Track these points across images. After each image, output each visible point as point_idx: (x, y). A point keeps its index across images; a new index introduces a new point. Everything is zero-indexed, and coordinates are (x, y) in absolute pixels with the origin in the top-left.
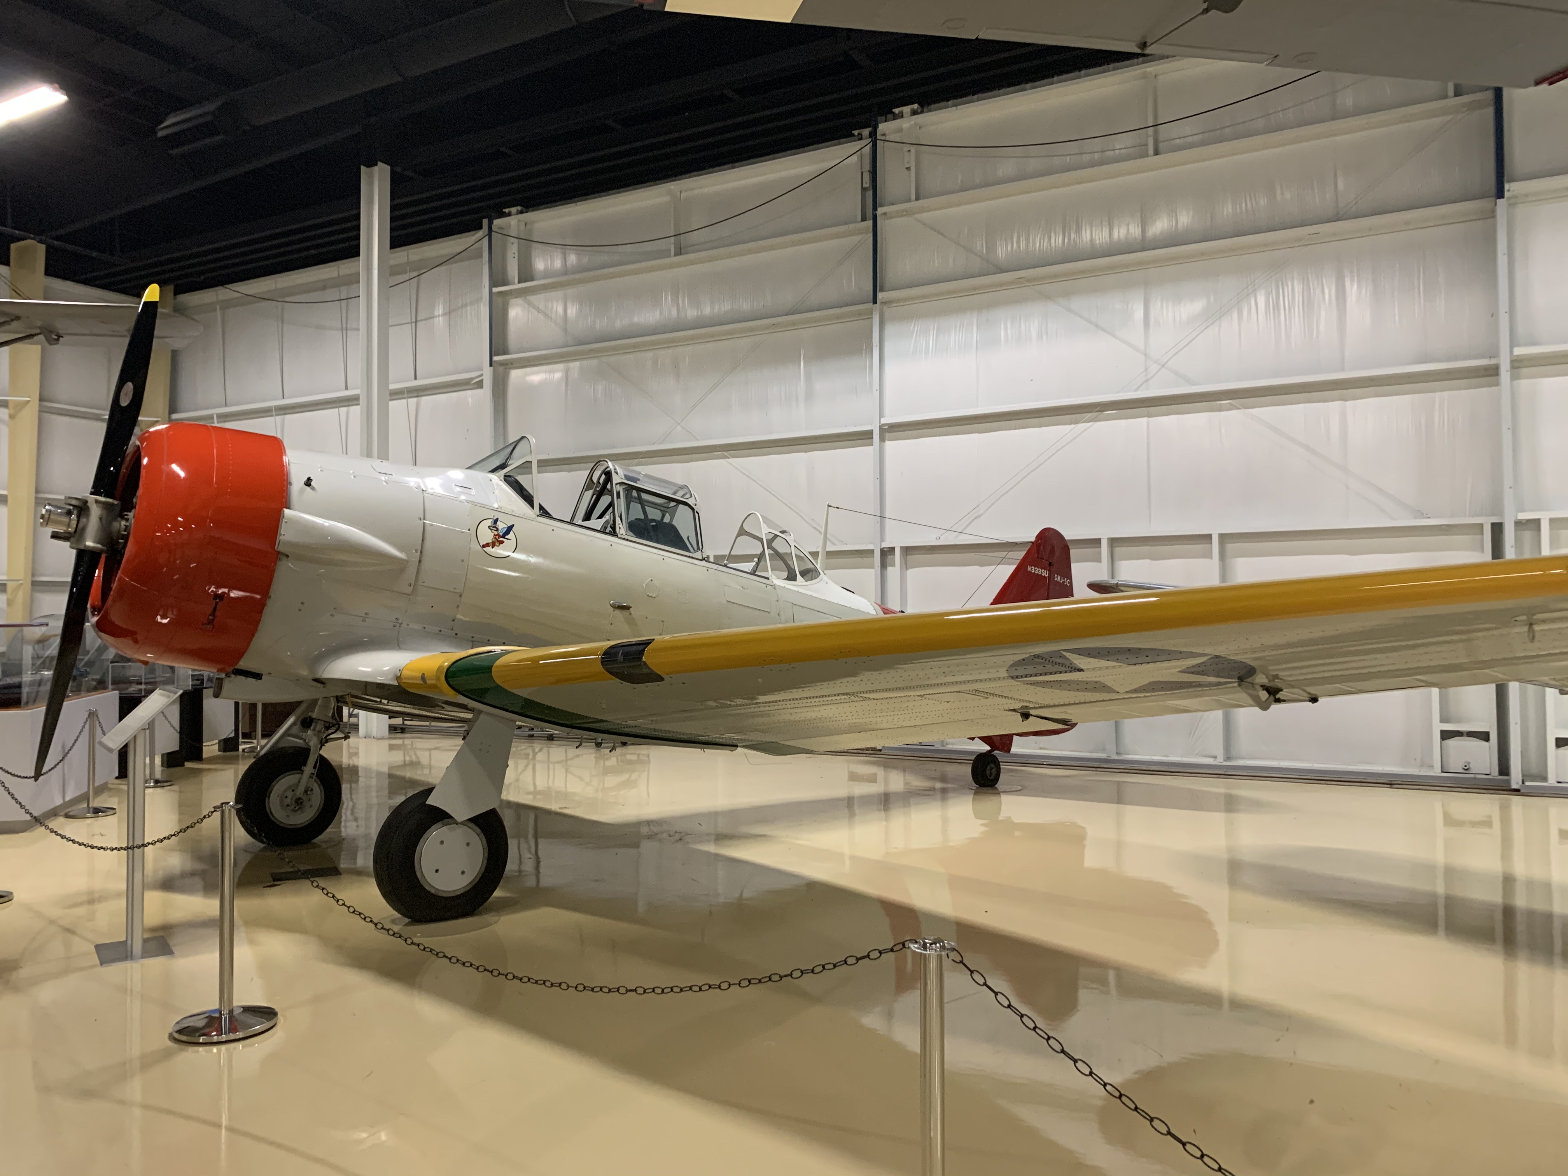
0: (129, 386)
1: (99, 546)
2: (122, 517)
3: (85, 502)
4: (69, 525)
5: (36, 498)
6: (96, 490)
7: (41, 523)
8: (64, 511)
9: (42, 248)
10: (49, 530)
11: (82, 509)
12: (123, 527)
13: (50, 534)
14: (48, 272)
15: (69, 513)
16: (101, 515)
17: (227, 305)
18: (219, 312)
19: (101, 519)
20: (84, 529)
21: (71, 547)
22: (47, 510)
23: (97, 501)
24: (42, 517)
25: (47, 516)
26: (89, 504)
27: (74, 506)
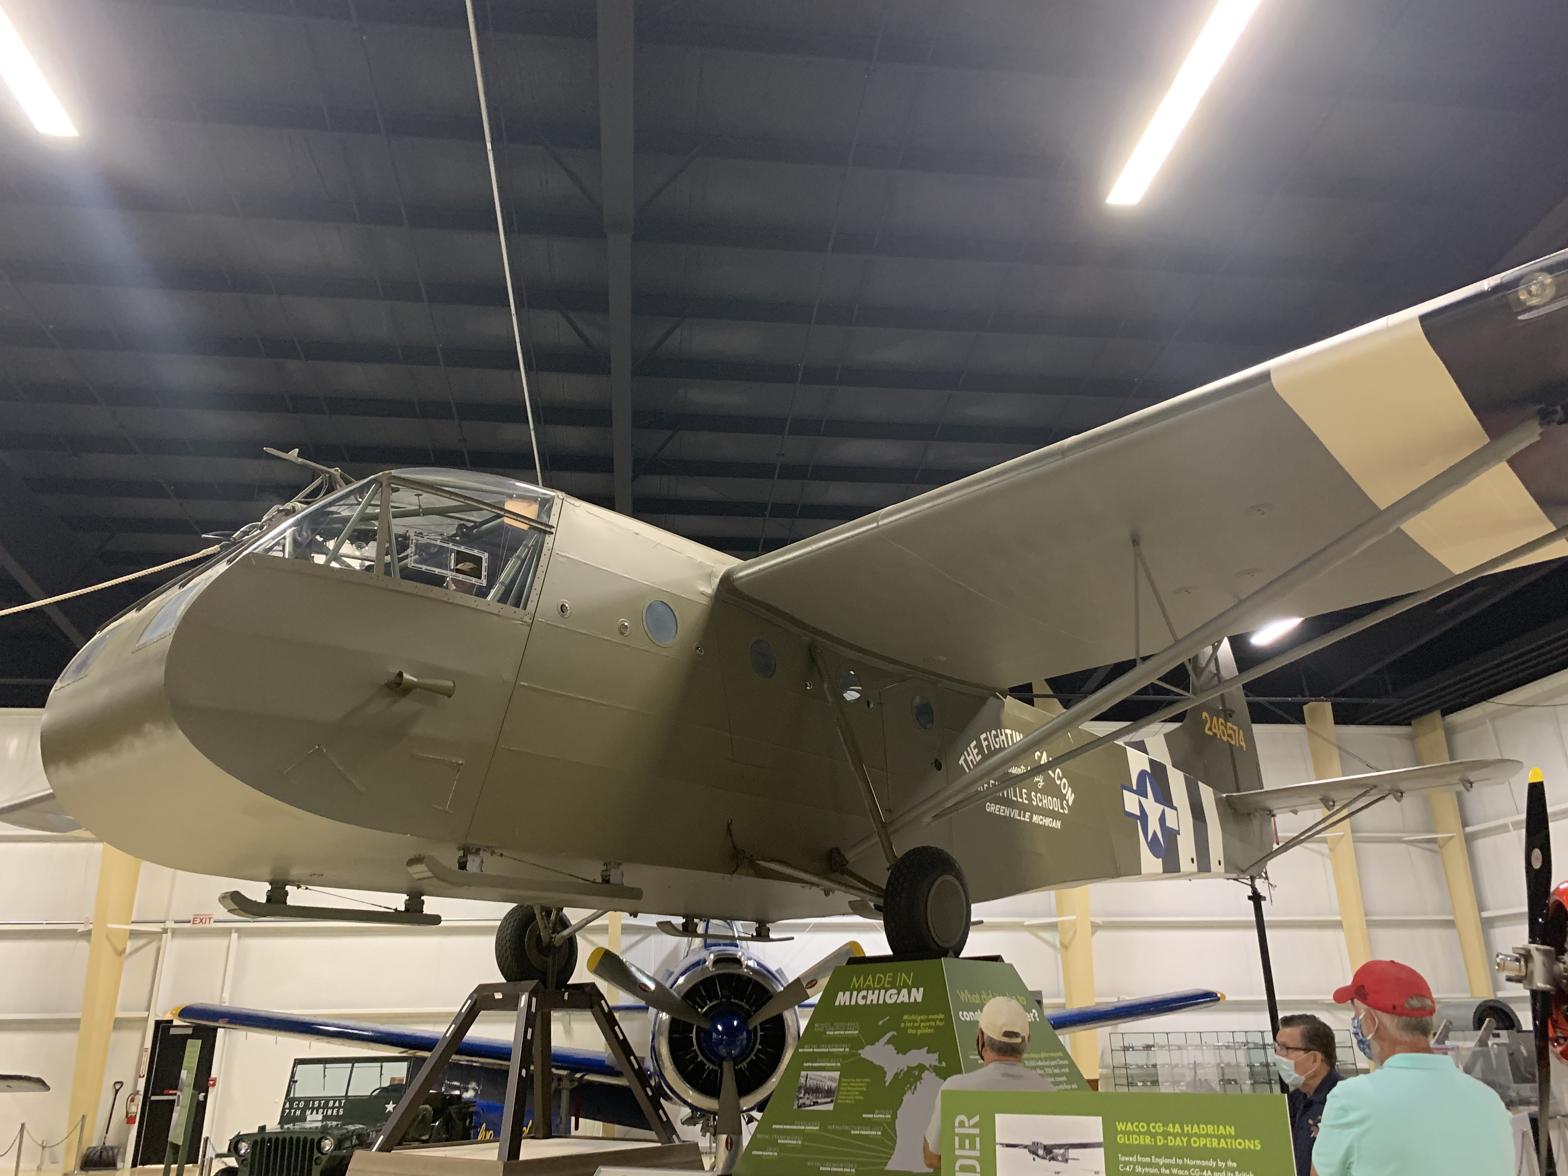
0: (1537, 853)
1: (1549, 986)
2: (1559, 960)
3: (1529, 951)
4: (1520, 970)
5: (1367, 921)
6: (1533, 939)
7: (1498, 970)
8: (1514, 959)
9: (1328, 706)
10: (1504, 975)
11: (1527, 957)
12: (1562, 968)
13: (1504, 978)
14: (1336, 723)
15: (1517, 960)
16: (1543, 960)
17: (1494, 717)
18: (1489, 725)
19: (1544, 964)
20: (1532, 973)
21: (1525, 988)
22: (1501, 959)
23: (1537, 949)
24: (1498, 965)
25: (1502, 964)
26: (1532, 952)
27: (1519, 954)
